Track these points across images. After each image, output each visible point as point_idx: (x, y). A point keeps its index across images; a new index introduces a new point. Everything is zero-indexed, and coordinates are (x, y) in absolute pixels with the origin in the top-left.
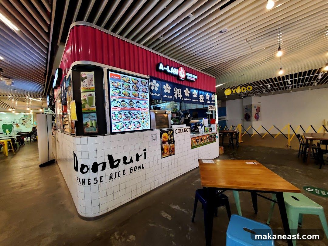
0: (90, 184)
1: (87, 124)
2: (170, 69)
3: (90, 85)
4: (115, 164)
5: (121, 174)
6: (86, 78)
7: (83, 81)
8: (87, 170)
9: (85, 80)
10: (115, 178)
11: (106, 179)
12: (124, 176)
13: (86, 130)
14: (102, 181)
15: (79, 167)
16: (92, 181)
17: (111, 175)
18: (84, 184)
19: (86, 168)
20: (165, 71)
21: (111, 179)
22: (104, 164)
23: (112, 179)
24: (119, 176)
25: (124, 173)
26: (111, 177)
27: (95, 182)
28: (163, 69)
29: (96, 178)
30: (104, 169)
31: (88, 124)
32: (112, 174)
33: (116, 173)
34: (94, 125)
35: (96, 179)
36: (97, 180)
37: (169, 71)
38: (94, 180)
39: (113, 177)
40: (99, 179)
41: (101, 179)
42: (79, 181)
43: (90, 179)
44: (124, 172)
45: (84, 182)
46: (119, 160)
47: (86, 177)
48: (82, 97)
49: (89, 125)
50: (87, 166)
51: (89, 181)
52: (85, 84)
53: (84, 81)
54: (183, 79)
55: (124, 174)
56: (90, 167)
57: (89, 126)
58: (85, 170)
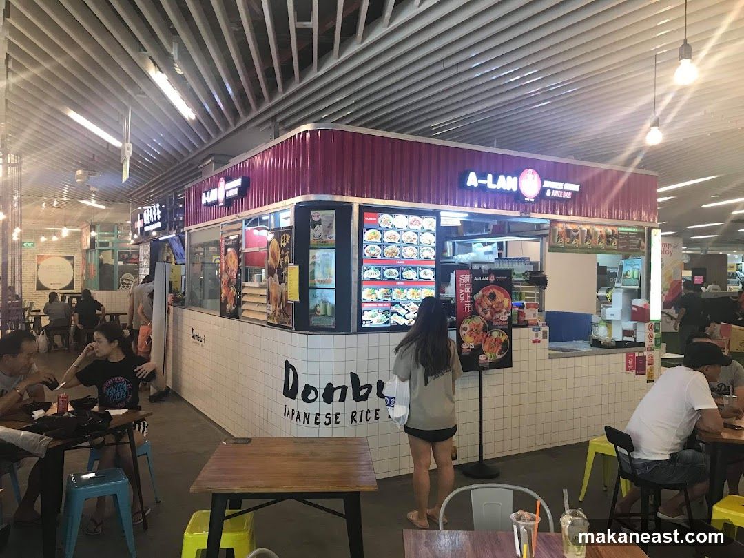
0: (318, 424)
1: (315, 309)
2: (495, 181)
3: (326, 236)
4: (363, 392)
5: (372, 415)
6: (319, 222)
7: (314, 227)
8: (314, 397)
9: (318, 226)
10: (361, 421)
11: (345, 418)
12: (376, 421)
13: (314, 321)
14: (338, 423)
15: (301, 390)
16: (322, 419)
17: (354, 414)
18: (308, 423)
19: (313, 392)
20: (483, 188)
21: (354, 421)
22: (344, 388)
23: (356, 421)
24: (368, 420)
25: (377, 416)
26: (353, 419)
27: (328, 421)
28: (476, 185)
29: (329, 414)
30: (342, 399)
31: (318, 310)
32: (355, 412)
33: (362, 411)
34: (329, 313)
35: (328, 416)
36: (330, 418)
37: (491, 185)
38: (327, 417)
39: (358, 418)
40: (334, 416)
41: (337, 418)
42: (298, 417)
43: (319, 415)
44: (376, 414)
45: (307, 417)
46: (369, 387)
47: (312, 409)
48: (311, 258)
49: (319, 312)
50: (315, 389)
51: (316, 418)
52: (317, 234)
53: (316, 228)
54: (533, 200)
55: (376, 418)
56: (321, 392)
57: (320, 314)
58: (312, 396)
